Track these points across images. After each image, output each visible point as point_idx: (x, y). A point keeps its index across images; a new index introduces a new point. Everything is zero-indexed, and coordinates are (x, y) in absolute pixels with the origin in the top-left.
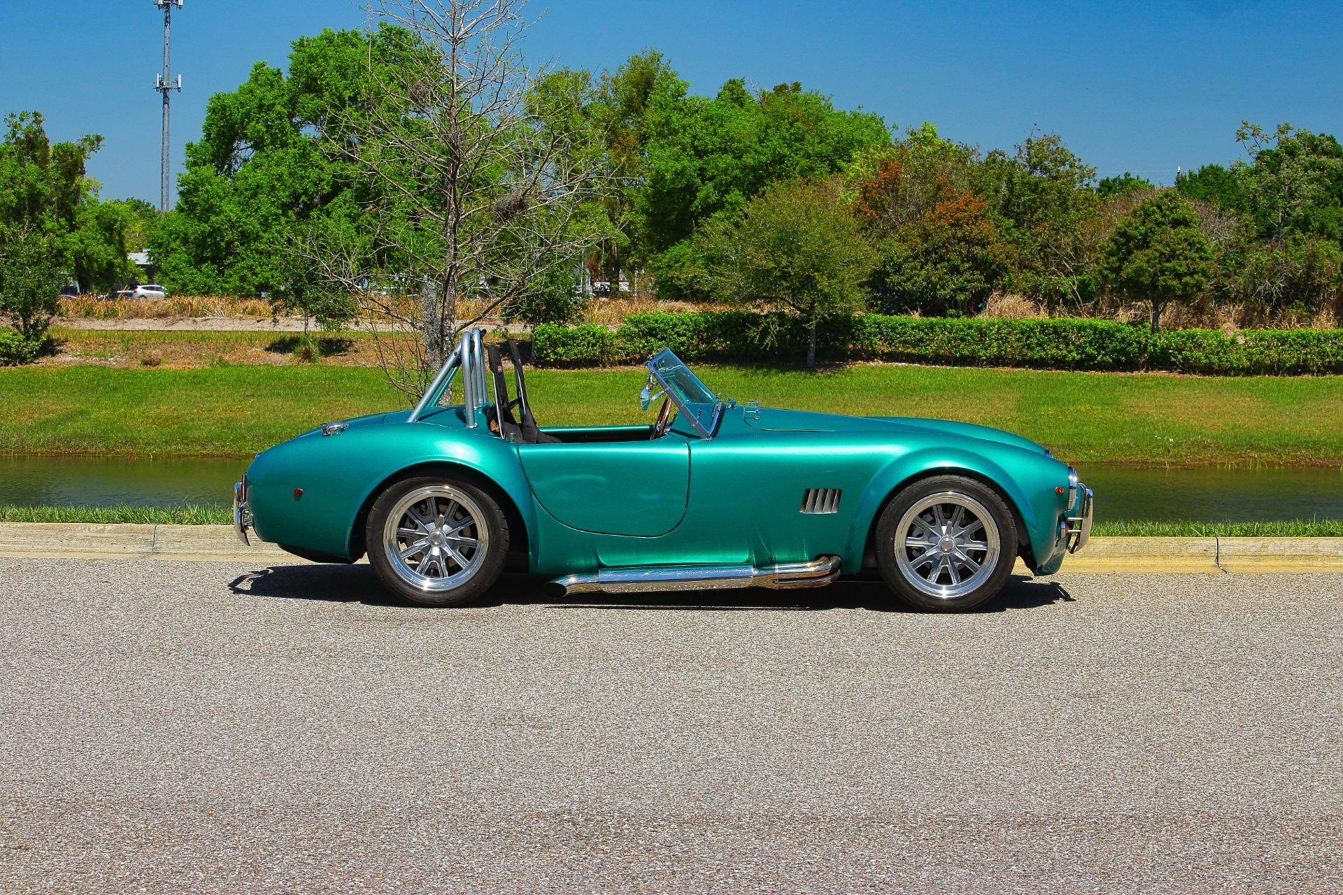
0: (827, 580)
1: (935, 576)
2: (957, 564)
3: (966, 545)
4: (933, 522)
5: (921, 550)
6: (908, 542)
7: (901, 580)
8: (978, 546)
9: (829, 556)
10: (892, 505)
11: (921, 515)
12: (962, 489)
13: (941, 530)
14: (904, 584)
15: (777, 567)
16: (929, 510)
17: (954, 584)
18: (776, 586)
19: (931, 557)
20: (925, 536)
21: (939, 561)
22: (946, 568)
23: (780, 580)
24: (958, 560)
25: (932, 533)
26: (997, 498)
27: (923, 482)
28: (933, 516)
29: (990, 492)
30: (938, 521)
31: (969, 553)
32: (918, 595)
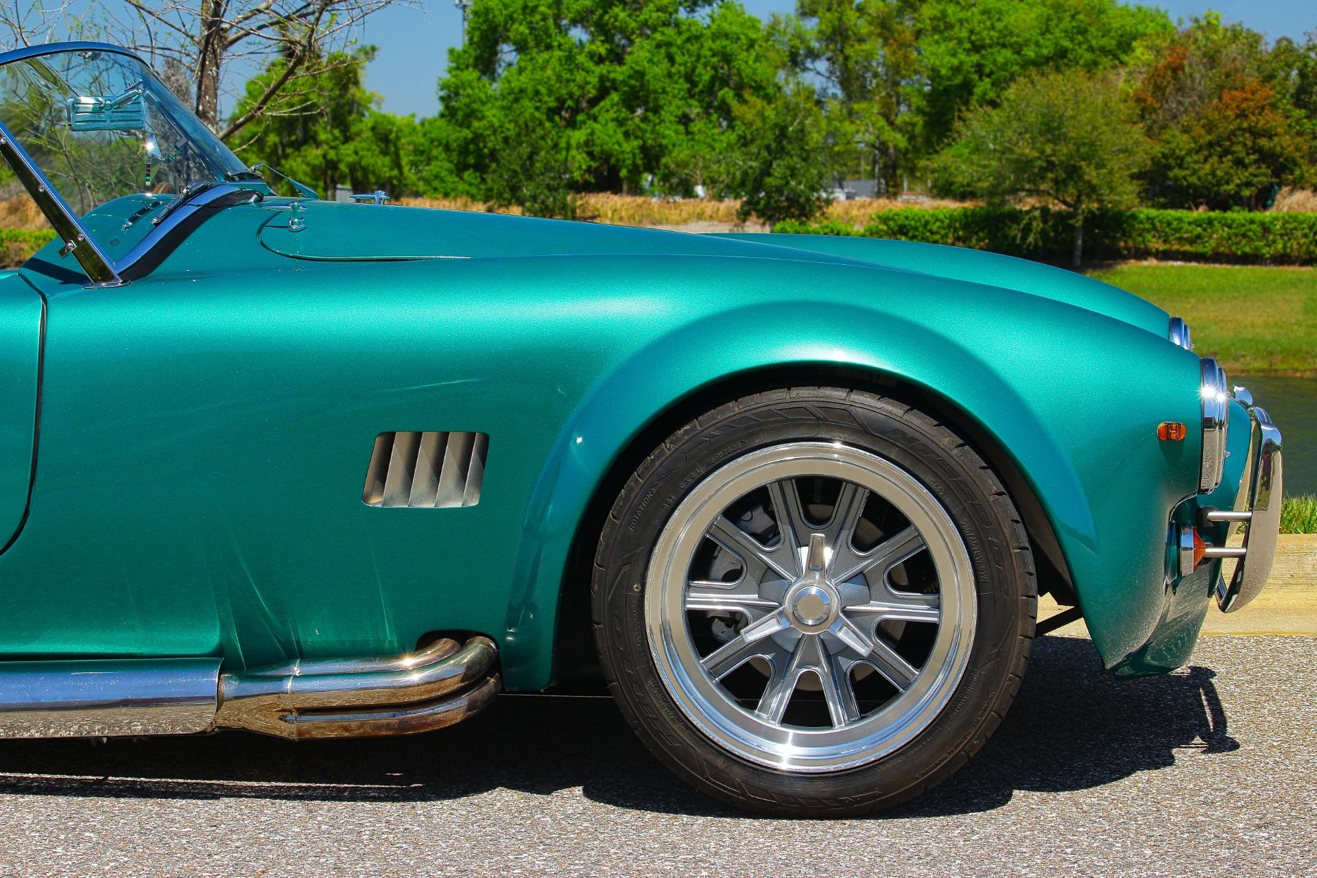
0: (454, 712)
1: (778, 700)
2: (847, 664)
3: (874, 606)
4: (768, 537)
5: (735, 621)
6: (694, 595)
7: (667, 715)
8: (913, 609)
9: (462, 638)
10: (637, 481)
11: (735, 512)
12: (855, 431)
13: (795, 558)
14: (677, 728)
15: (296, 670)
16: (758, 498)
17: (837, 728)
18: (287, 730)
19: (768, 643)
20: (748, 578)
21: (793, 655)
22: (813, 674)
23: (303, 711)
24: (847, 651)
25: (769, 568)
26: (968, 460)
27: (734, 409)
28: (772, 515)
29: (945, 440)
30: (785, 530)
31: (883, 631)
32: (720, 763)
